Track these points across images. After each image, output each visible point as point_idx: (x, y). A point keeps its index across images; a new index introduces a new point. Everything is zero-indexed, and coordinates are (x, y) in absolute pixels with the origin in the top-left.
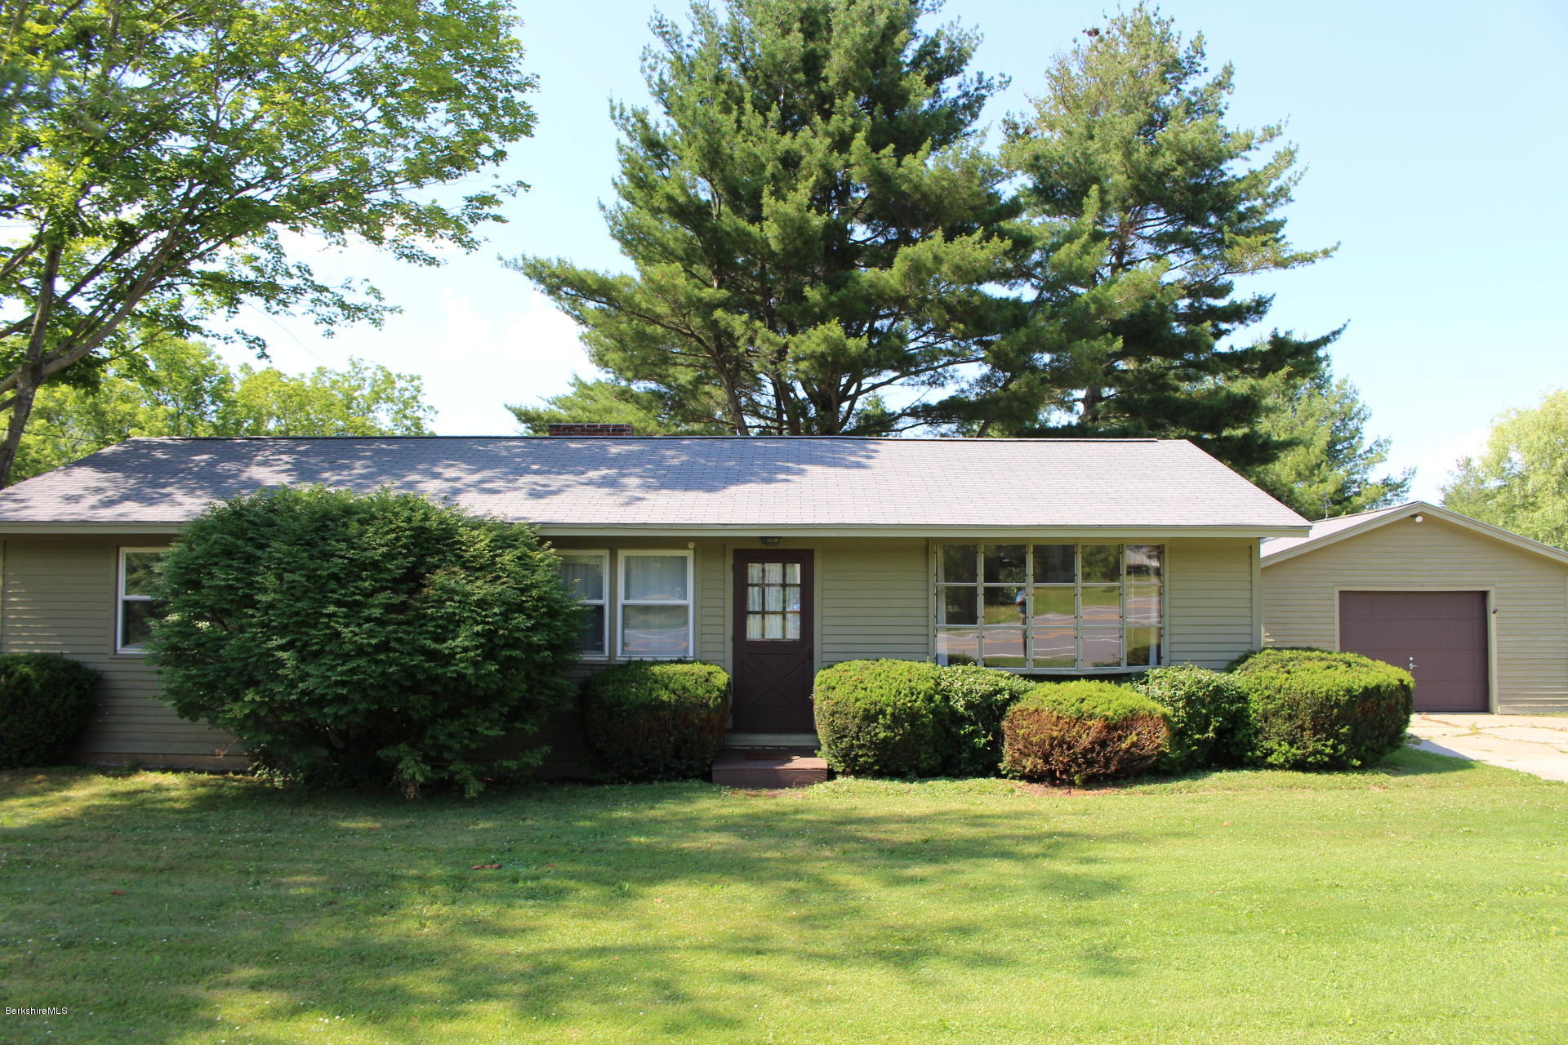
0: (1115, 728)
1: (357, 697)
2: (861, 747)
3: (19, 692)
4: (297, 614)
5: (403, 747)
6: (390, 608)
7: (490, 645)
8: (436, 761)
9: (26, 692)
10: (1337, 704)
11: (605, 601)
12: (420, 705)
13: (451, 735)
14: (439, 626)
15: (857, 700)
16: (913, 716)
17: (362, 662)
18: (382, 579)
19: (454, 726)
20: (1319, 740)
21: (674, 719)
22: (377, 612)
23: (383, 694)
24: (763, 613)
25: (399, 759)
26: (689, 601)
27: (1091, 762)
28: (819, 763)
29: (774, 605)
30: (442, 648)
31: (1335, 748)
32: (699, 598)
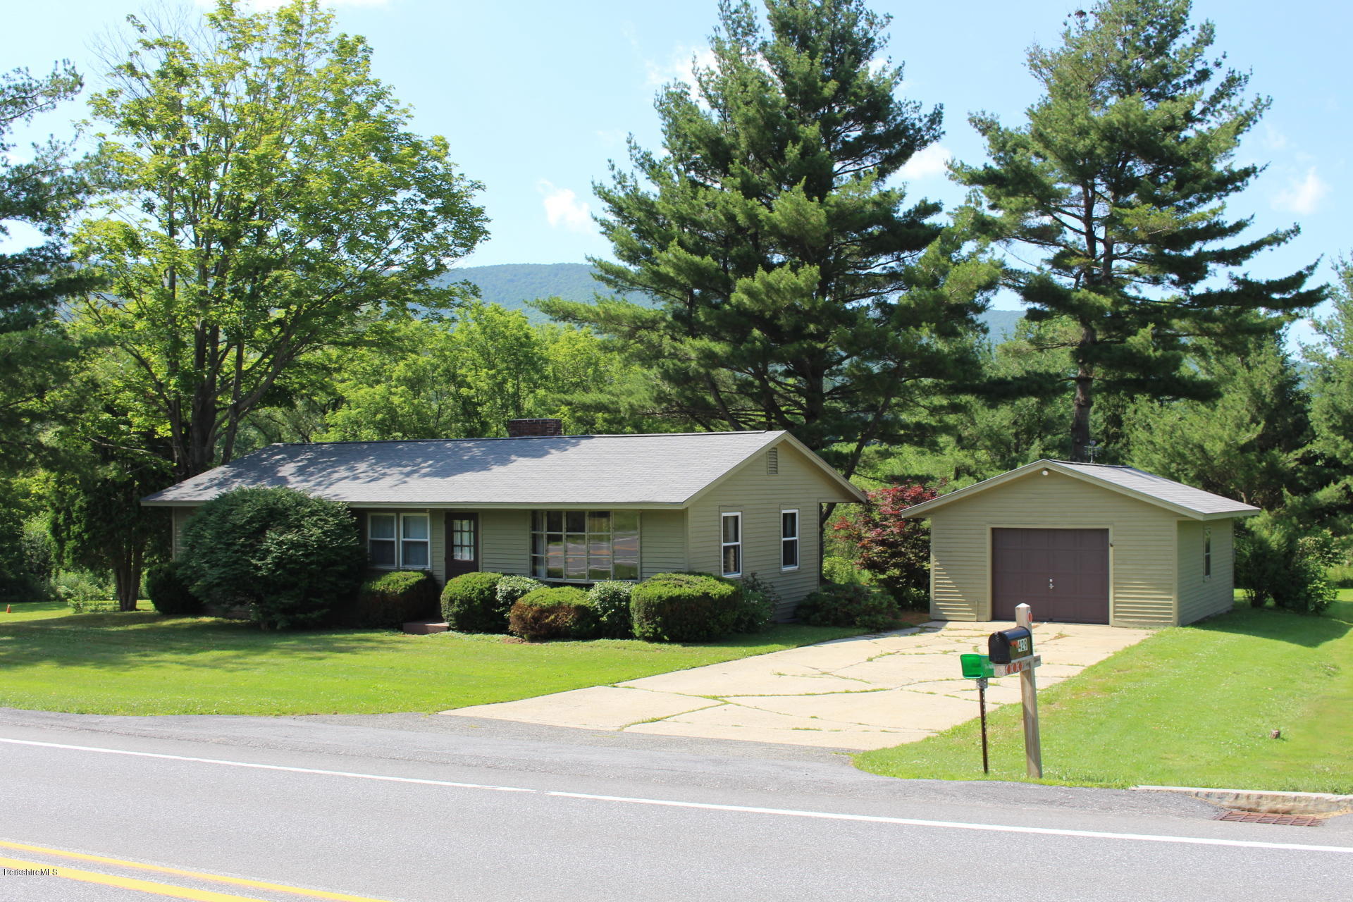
0: (546, 611)
2: (453, 616)
6: (243, 546)
7: (279, 563)
10: (654, 605)
11: (395, 539)
13: (273, 602)
14: (261, 554)
16: (470, 602)
17: (227, 569)
18: (244, 533)
19: (274, 598)
20: (648, 624)
21: (382, 599)
22: (236, 548)
23: (236, 582)
24: (461, 546)
26: (428, 540)
27: (533, 629)
28: (446, 624)
29: (466, 542)
30: (260, 563)
31: (655, 629)
32: (432, 538)
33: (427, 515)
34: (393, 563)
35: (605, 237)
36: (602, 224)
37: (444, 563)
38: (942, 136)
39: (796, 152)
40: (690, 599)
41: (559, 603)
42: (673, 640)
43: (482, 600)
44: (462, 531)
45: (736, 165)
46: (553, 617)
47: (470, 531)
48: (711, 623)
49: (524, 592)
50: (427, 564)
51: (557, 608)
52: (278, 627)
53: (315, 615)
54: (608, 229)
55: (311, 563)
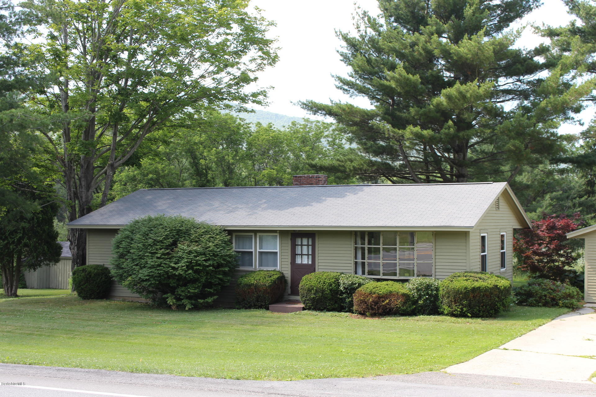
0: (382, 297)
1: (152, 279)
2: (308, 300)
3: (88, 276)
4: (140, 255)
5: (169, 294)
6: (163, 254)
7: (190, 266)
8: (178, 299)
9: (90, 276)
10: (461, 293)
11: (253, 250)
12: (173, 283)
13: (182, 291)
14: (176, 259)
15: (307, 285)
16: (323, 291)
17: (153, 270)
18: (163, 246)
19: (183, 289)
20: (456, 306)
21: (255, 289)
22: (159, 255)
23: (160, 279)
24: (302, 255)
25: (167, 298)
26: (278, 250)
27: (372, 309)
28: (302, 305)
29: (305, 252)
30: (176, 266)
31: (462, 309)
32: (281, 249)
33: (278, 234)
34: (252, 266)
35: (343, 63)
36: (341, 55)
37: (290, 266)
38: (542, 6)
39: (471, 11)
40: (486, 289)
41: (391, 292)
42: (475, 315)
43: (331, 290)
44: (302, 245)
45: (433, 19)
46: (388, 301)
47: (308, 245)
48: (499, 305)
49: (360, 285)
50: (277, 266)
51: (390, 295)
52: (187, 309)
53: (210, 300)
54: (345, 59)
55: (210, 266)
